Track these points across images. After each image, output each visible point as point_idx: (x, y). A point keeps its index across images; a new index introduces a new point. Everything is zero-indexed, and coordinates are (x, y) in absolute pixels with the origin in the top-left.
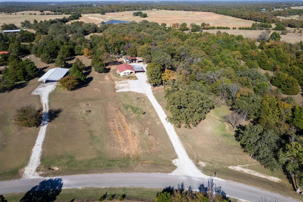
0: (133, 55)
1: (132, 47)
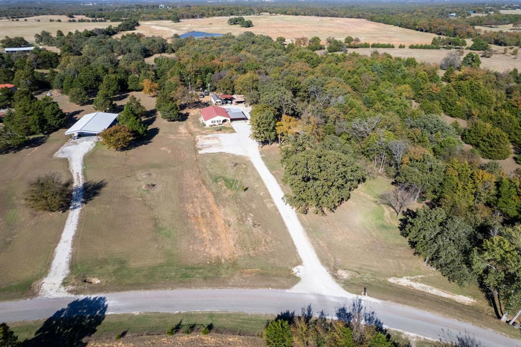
1: (225, 77)
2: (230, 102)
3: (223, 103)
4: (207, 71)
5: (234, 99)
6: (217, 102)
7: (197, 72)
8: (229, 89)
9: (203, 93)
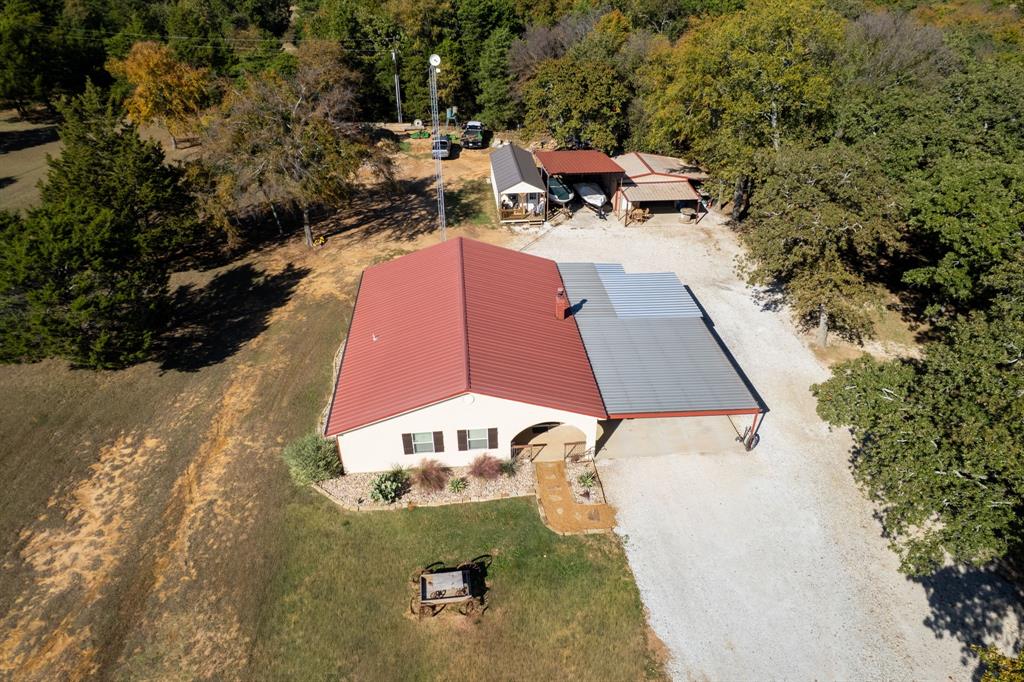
0: (592, 126)
1: (584, 45)
2: (598, 199)
3: (552, 207)
4: (488, 20)
5: (630, 183)
6: (514, 197)
7: (434, 22)
8: (594, 116)
9: (456, 134)
